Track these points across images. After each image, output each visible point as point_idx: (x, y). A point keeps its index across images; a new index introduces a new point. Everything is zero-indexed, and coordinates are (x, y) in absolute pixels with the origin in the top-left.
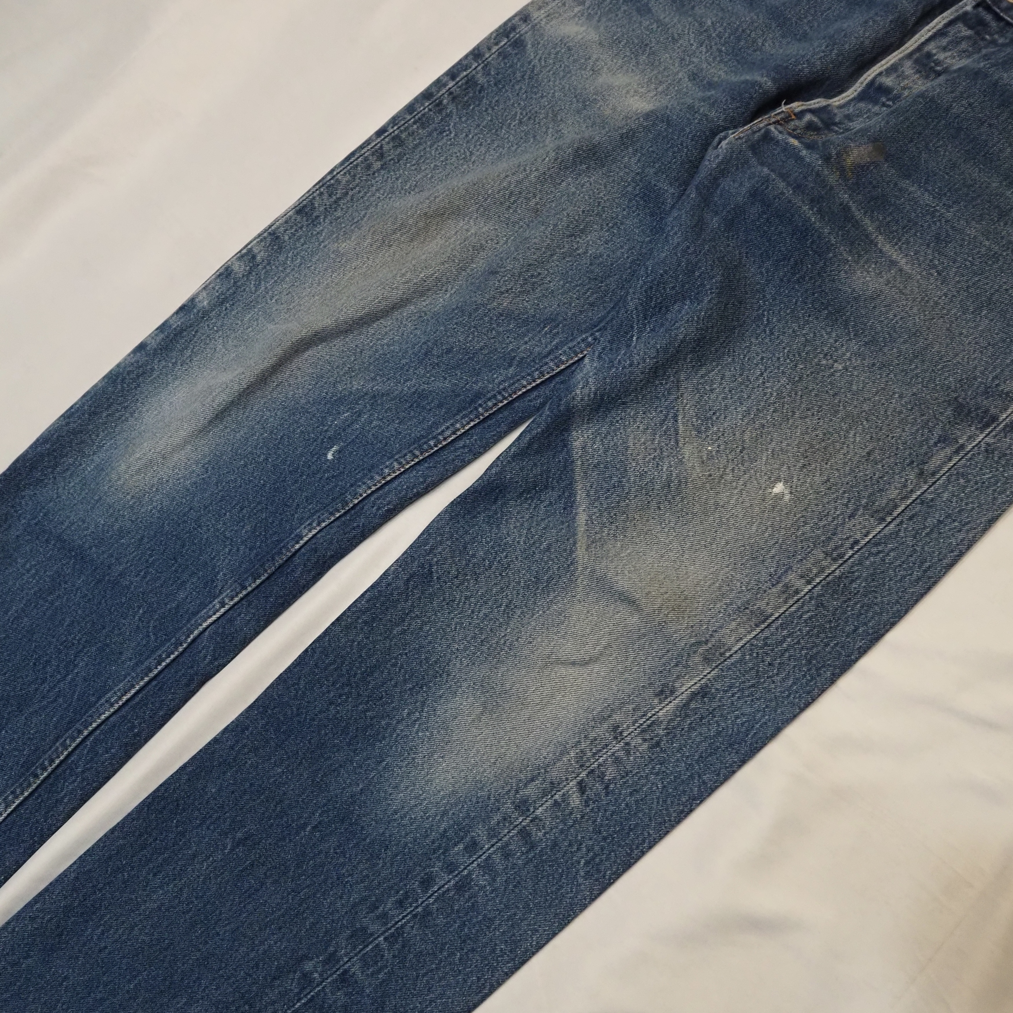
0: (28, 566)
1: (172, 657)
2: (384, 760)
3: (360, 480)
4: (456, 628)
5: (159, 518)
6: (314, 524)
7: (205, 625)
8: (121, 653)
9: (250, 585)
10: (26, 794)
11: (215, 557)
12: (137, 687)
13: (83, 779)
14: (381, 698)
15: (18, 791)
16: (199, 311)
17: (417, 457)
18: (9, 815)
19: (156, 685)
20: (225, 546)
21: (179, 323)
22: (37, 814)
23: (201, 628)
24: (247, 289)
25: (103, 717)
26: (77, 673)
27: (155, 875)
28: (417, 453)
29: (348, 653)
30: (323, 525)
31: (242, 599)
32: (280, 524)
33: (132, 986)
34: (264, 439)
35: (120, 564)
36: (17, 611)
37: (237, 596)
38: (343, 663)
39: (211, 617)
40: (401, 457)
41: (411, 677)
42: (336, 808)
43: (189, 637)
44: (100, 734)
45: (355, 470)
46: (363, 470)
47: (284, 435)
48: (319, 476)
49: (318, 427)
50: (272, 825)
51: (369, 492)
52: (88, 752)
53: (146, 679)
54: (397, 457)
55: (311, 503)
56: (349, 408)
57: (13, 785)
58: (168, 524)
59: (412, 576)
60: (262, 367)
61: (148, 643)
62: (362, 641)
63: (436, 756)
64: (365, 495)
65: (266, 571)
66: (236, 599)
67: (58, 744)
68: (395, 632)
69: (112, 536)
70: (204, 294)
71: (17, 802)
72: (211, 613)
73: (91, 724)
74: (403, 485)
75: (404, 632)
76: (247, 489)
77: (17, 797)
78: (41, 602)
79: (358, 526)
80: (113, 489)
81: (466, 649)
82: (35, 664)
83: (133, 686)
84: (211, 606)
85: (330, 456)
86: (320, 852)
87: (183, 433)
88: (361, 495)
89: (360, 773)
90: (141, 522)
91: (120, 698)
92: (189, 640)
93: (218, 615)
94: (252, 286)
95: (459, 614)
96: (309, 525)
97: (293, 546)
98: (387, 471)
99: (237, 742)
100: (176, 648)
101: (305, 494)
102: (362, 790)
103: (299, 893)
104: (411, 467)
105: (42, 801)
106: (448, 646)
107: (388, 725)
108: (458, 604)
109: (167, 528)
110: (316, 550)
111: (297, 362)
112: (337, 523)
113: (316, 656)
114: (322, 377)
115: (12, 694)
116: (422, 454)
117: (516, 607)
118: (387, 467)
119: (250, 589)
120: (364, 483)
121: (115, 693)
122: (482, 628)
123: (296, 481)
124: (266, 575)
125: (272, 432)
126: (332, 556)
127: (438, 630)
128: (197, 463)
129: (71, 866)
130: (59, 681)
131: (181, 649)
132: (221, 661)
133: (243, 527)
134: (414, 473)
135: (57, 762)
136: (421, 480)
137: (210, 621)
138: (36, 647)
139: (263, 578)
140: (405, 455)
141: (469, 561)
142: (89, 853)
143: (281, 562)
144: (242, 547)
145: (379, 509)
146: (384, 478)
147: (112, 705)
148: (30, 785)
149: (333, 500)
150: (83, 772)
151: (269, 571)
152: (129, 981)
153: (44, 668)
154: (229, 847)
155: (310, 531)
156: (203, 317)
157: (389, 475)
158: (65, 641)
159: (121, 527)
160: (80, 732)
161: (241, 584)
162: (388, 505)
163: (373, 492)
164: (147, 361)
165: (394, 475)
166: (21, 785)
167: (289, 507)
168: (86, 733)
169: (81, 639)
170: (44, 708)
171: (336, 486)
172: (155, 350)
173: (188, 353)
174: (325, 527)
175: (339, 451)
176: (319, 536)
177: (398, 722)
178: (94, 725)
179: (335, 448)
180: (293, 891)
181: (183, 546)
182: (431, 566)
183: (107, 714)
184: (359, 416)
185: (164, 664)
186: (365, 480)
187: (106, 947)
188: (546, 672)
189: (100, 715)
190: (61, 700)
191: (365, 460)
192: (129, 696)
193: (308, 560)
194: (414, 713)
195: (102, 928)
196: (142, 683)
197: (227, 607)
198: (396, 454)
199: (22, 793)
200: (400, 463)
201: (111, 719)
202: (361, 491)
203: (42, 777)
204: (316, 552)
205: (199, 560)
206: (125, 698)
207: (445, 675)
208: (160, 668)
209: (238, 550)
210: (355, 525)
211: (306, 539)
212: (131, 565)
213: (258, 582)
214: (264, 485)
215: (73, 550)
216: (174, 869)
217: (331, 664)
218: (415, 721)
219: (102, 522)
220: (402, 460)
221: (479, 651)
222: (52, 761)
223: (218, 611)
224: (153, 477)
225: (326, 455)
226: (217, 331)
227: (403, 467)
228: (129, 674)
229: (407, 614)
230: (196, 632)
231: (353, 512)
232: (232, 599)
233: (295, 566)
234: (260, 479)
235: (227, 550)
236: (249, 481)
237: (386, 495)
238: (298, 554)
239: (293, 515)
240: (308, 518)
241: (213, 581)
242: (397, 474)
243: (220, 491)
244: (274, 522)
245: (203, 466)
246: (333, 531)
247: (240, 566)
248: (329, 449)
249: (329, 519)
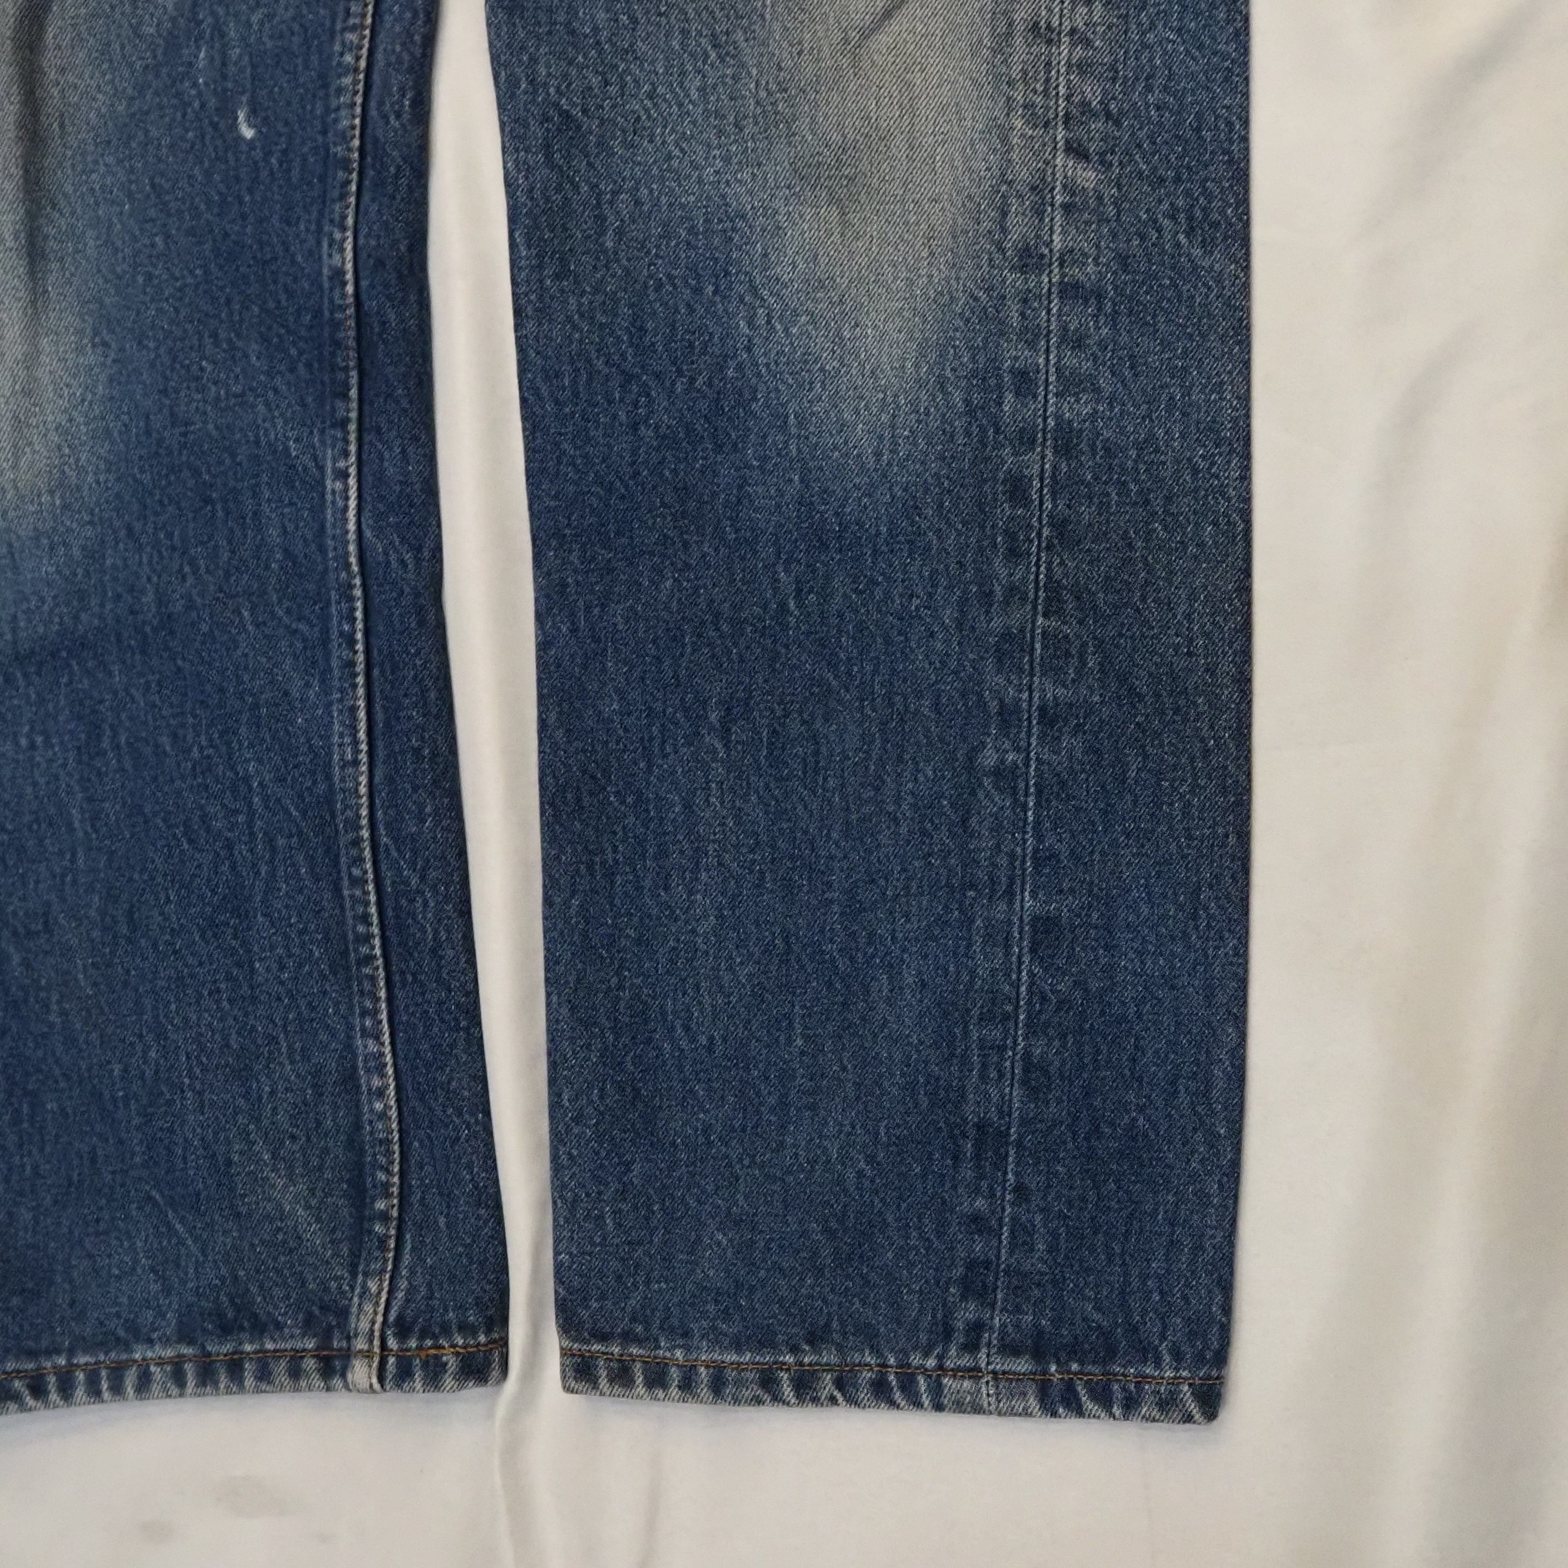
0: (24, 742)
1: (359, 614)
2: (787, 416)
3: (327, 110)
4: (682, 150)
5: (118, 479)
6: (338, 236)
7: (352, 526)
8: (286, 694)
9: (348, 411)
10: (383, 994)
11: (256, 436)
12: (362, 703)
13: (434, 888)
14: (691, 345)
15: (368, 1004)
18: (393, 1043)
19: (383, 672)
20: (253, 406)
22: (428, 996)
23: (352, 536)
25: (363, 790)
26: (260, 784)
27: (667, 888)
29: (581, 341)
30: (350, 221)
31: (360, 440)
32: (290, 294)
33: (799, 1042)
34: (131, 215)
35: (143, 591)
36: (82, 811)
37: (347, 442)
38: (589, 361)
39: (346, 508)
40: (345, 21)
41: (698, 277)
42: (796, 540)
43: (348, 565)
44: (385, 814)
45: (304, 108)
46: (314, 96)
47: (152, 179)
48: (264, 174)
49: (184, 115)
50: (741, 656)
51: (358, 110)
52: (398, 850)
53: (360, 680)
54: (339, 26)
55: (298, 220)
56: (196, 41)
57: (351, 1007)
58: (142, 471)
59: (547, 146)
60: (11, 119)
61: (305, 640)
62: (580, 305)
63: (847, 334)
64: (357, 121)
65: (346, 369)
66: (353, 448)
67: (346, 893)
68: (609, 244)
69: (87, 574)
71: (384, 1016)
72: (340, 503)
73: (359, 817)
74: (394, 51)
75: (620, 233)
76: (190, 303)
77: (376, 1012)
78: (98, 763)
79: (398, 168)
80: (11, 514)
81: (727, 160)
82: (190, 841)
83: (353, 710)
84: (329, 497)
85: (248, 133)
86: (840, 615)
87: (13, 332)
88: (353, 127)
89: (776, 464)
90: (101, 511)
91: (356, 743)
92: (355, 568)
93: (353, 493)
95: (665, 127)
96: (330, 246)
97: (344, 296)
99: (572, 615)
100: (351, 599)
101: (275, 220)
102: (802, 481)
103: (873, 693)
104: (373, 16)
105: (414, 975)
106: (700, 181)
107: (740, 367)
108: (649, 117)
109: (146, 478)
110: (380, 263)
111: (50, 61)
112: (366, 198)
113: (544, 391)
114: (108, 44)
115: (208, 909)
117: (727, 33)
118: (342, 54)
119: (354, 415)
120: (338, 109)
121: (340, 745)
122: (716, 111)
123: (244, 217)
124: (354, 373)
125: (130, 195)
126: (410, 249)
127: (662, 179)
128: (80, 350)
129: (548, 1005)
130: (250, 824)
131: (358, 592)
132: (429, 544)
133: (246, 356)
134: (388, 18)
135: (373, 910)
136: (408, 15)
137: (351, 514)
138: (164, 820)
139: (354, 381)
140: (347, 10)
141: (599, 43)
142: (551, 962)
143: (352, 333)
144: (278, 381)
145: (398, 116)
146: (356, 70)
147: (356, 763)
148: (373, 979)
149: (323, 178)
150: (423, 878)
151: (352, 364)
152: (790, 1041)
153: (208, 830)
154: (719, 746)
155: (342, 250)
157: (358, 58)
158: (194, 768)
159: (84, 548)
160: (357, 842)
161: (333, 426)
162: (404, 96)
163: (364, 106)
165: (364, 52)
166: (362, 993)
167: (275, 258)
168: (365, 834)
169: (211, 740)
170: (273, 873)
171: (304, 159)
174: (356, 222)
175: (253, 112)
176: (361, 241)
177: (749, 349)
178: (364, 812)
179: (241, 116)
180: (863, 700)
181: (196, 473)
182: (557, 105)
183: (363, 780)
184: (222, 35)
185: (359, 636)
186: (334, 104)
187: (711, 1039)
188: (866, 64)
189: (357, 790)
190: (281, 842)
191: (301, 80)
192: (362, 726)
193: (387, 286)
194: (755, 314)
195: (678, 1024)
196: (361, 691)
197: (353, 471)
198: (333, 22)
199: (378, 999)
200: (353, 28)
201: (377, 780)
202: (345, 123)
203: (378, 951)
204: (383, 265)
205: (240, 464)
206: (362, 735)
207: (740, 224)
208: (360, 647)
209: (276, 391)
210: (392, 170)
211: (349, 266)
212: (159, 577)
213: (354, 393)
214: (205, 272)
215: (59, 650)
216: (682, 852)
217: (574, 382)
218: (768, 322)
219: (51, 569)
220: (352, 21)
221: (746, 142)
222: (365, 919)
223: (346, 490)
224: (45, 435)
225: (240, 138)
227: (363, 27)
228: (330, 704)
229: (599, 203)
230: (352, 548)
231: (369, 159)
232: (346, 454)
233: (378, 313)
234: (191, 272)
235: (261, 408)
236: (180, 290)
237: (386, 86)
238: (364, 296)
239: (293, 262)
240: (319, 243)
241: (292, 467)
242: (367, 45)
243: (157, 348)
244: (279, 302)
245: (94, 346)
246: (373, 215)
247: (304, 405)
248: (234, 126)
249: (347, 207)
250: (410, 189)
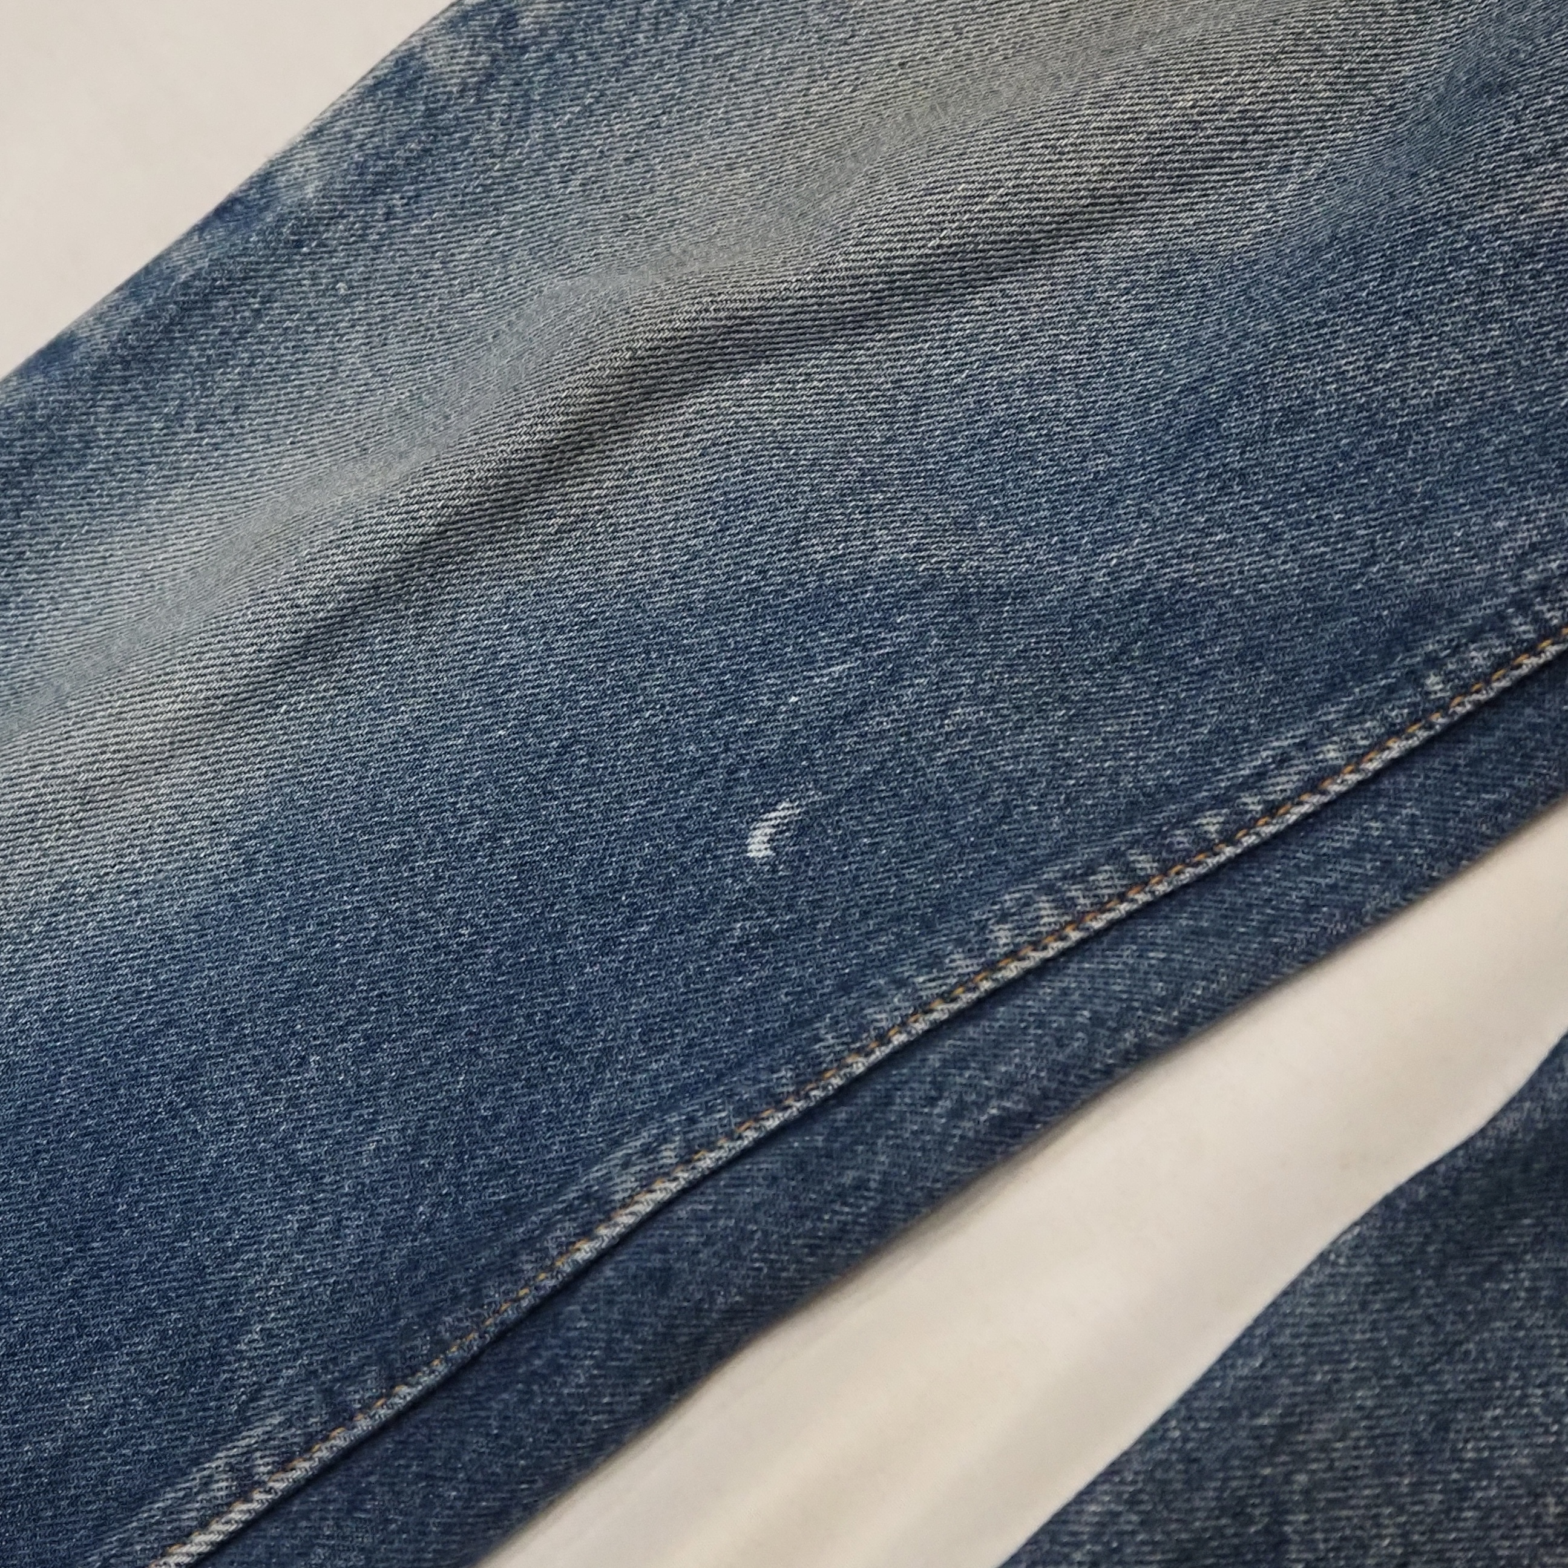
3: (882, 965)
5: (41, 1048)
6: (668, 1154)
9: (366, 1407)
11: (238, 1250)
16: (281, 220)
17: (1144, 882)
20: (289, 1204)
21: (206, 263)
24: (476, 140)
28: (1144, 863)
30: (707, 1161)
31: (326, 1470)
32: (524, 1131)
34: (490, 749)
37: (306, 1450)
45: (865, 915)
46: (898, 919)
47: (575, 738)
48: (704, 928)
49: (717, 715)
51: (920, 1026)
54: (1050, 874)
55: (662, 1050)
56: (855, 642)
58: (75, 1081)
60: (506, 450)
64: (899, 1039)
65: (440, 1347)
66: (302, 1468)
70: (311, 155)
72: (189, 1517)
74: (1074, 1010)
76: (403, 959)
79: (860, 1185)
84: (197, 1476)
85: (758, 847)
87: (168, 705)
88: (883, 1038)
93: (218, 1531)
94: (495, 126)
96: (645, 1151)
97: (566, 1247)
98: (1003, 935)
101: (640, 1004)
104: (1112, 925)
109: (66, 1096)
110: (663, 1279)
111: (651, 436)
112: (767, 1163)
114: (748, 504)
116: (1164, 872)
118: (1003, 917)
119: (363, 1425)
120: (900, 983)
123: (608, 945)
124: (440, 1368)
125: (525, 724)
126: (733, 1314)
128: (216, 828)
133: (371, 1125)
134: (1128, 951)
136: (1159, 988)
139: (427, 1380)
140: (1091, 869)
143: (510, 1313)
144: (357, 1219)
145: (957, 1113)
146: (992, 966)
149: (763, 1043)
151: (454, 1351)
155: (646, 1185)
156: (299, 244)
157: (1014, 954)
161: (328, 1393)
162: (1002, 1094)
163: (936, 1031)
164: (66, 405)
165: (1036, 957)
167: (571, 1056)
171: (777, 980)
172: (104, 364)
173: (228, 379)
175: (802, 829)
176: (682, 1212)
179: (784, 810)
181: (118, 1182)
184: (894, 678)
186: (905, 970)
191: (910, 874)
193: (628, 1325)
197: (260, 1499)
198: (1049, 860)
200: (1065, 904)
202: (883, 1019)
204: (663, 1291)
205: (175, 1253)
209: (338, 1229)
210: (848, 1176)
211: (625, 1219)
213: (405, 1393)
214: (472, 946)
220: (1075, 891)
223: (219, 1511)
224: (41, 875)
225: (741, 838)
226: (347, 300)
227: (1077, 922)
231: (841, 1115)
232: (284, 1465)
233: (568, 1344)
234: (458, 921)
235: (293, 1221)
236: (415, 924)
237: (999, 1046)
238: (587, 1287)
239: (583, 1095)
240: (643, 1120)
241: (217, 1360)
242: (1050, 953)
243: (294, 957)
244: (498, 1118)
245: (237, 846)
246: (745, 1197)
247: (337, 1308)
248: (755, 814)
249: (731, 1136)
250: (840, 1234)
